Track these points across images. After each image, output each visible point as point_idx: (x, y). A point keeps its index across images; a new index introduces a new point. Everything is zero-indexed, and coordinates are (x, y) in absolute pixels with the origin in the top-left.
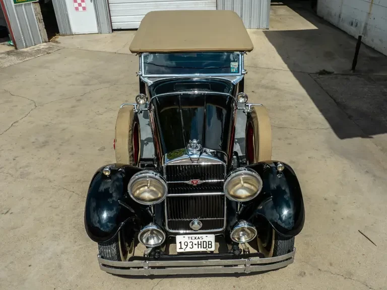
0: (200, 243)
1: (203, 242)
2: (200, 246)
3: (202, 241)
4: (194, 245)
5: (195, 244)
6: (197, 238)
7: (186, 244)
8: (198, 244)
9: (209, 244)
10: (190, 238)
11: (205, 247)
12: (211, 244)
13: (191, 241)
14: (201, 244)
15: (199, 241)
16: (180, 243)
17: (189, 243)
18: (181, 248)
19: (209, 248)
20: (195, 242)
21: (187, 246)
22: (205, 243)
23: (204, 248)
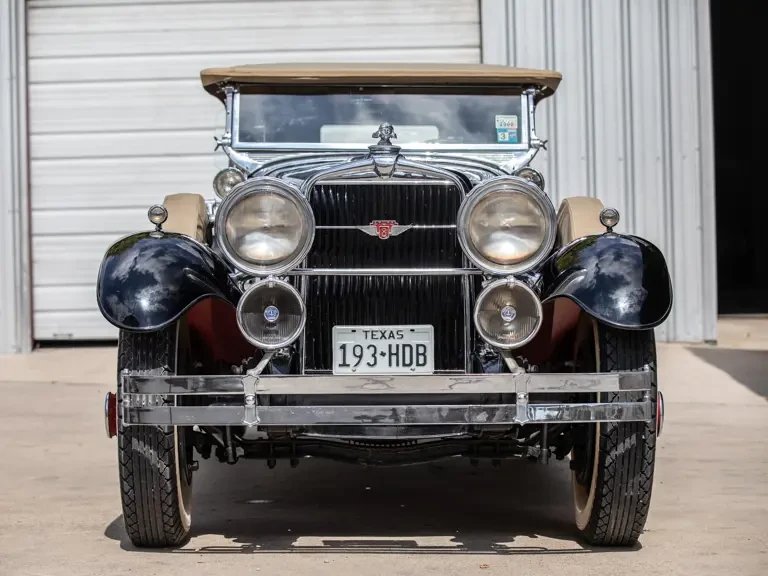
0: (394, 351)
1: (404, 346)
2: (394, 358)
3: (401, 342)
4: (378, 355)
5: (383, 354)
6: (387, 335)
7: (358, 353)
8: (391, 354)
9: (418, 354)
10: (369, 335)
11: (407, 362)
12: (424, 354)
13: (373, 342)
14: (397, 354)
15: (394, 342)
16: (343, 347)
17: (365, 350)
18: (344, 364)
19: (418, 365)
20: (382, 345)
21: (360, 357)
22: (407, 349)
23: (404, 365)
